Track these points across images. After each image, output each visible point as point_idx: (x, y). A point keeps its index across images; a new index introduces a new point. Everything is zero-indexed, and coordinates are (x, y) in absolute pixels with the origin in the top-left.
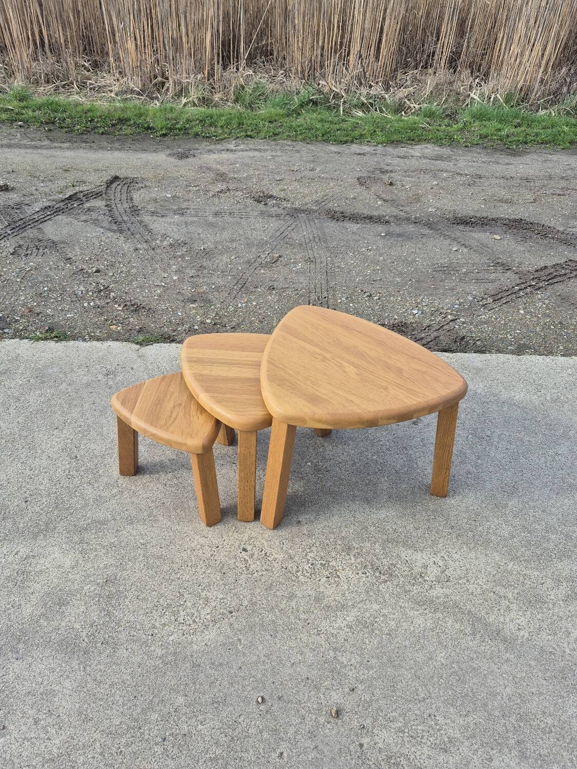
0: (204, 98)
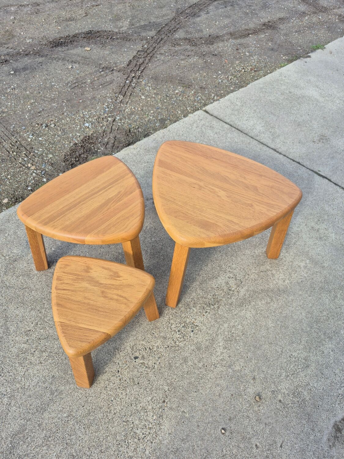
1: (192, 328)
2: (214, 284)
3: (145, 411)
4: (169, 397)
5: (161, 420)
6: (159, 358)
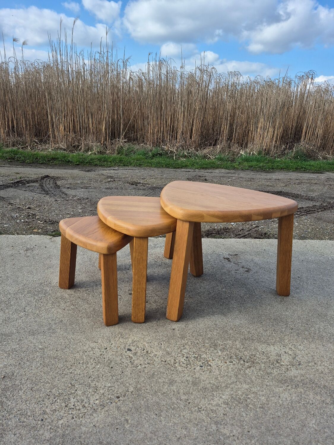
0: (101, 151)
1: (202, 364)
2: (261, 347)
3: (95, 391)
4: (126, 398)
5: (99, 409)
6: (148, 364)
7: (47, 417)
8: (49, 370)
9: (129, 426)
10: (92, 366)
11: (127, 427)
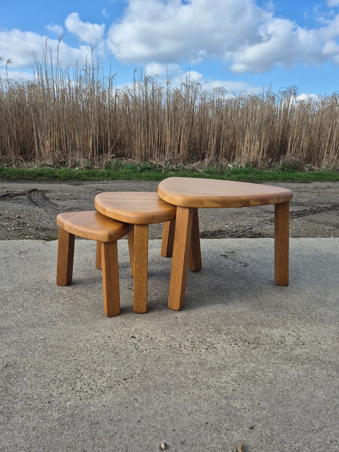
0: (88, 167)
1: (208, 347)
2: (265, 331)
3: (102, 374)
4: (133, 379)
5: (107, 390)
6: (153, 349)
7: (54, 399)
8: (53, 358)
9: (138, 404)
10: (97, 353)
11: (137, 405)
